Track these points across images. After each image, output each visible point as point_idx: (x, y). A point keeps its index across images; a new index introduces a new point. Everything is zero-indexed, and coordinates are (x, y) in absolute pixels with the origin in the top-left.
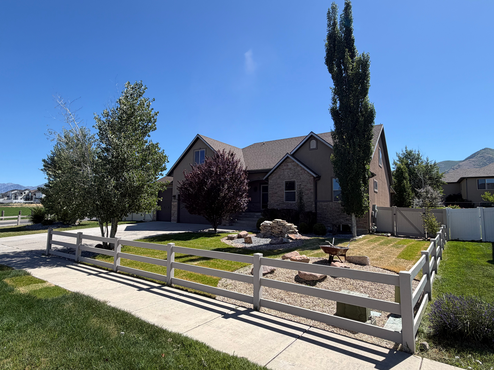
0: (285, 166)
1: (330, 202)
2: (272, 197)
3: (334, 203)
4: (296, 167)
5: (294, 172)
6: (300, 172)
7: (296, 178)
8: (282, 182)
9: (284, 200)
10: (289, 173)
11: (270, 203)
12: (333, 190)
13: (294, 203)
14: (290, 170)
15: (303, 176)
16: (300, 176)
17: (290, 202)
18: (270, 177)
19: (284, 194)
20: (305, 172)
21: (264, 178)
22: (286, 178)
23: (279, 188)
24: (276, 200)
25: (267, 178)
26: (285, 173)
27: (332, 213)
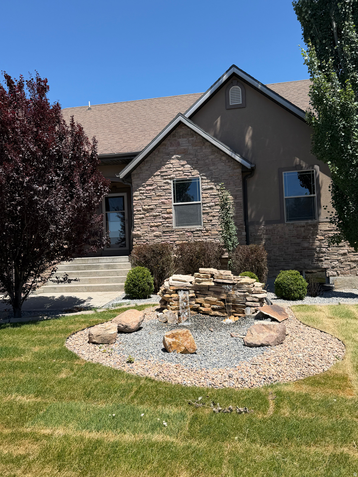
0: (171, 145)
1: (279, 225)
2: (143, 218)
3: (288, 224)
4: (199, 148)
5: (196, 159)
6: (210, 160)
7: (201, 172)
8: (165, 183)
9: (174, 224)
10: (183, 162)
11: (139, 233)
12: (285, 197)
13: (197, 231)
14: (185, 155)
15: (218, 168)
16: (211, 168)
17: (187, 227)
18: (135, 172)
19: (173, 210)
20: (221, 159)
21: (122, 175)
22: (177, 173)
23: (161, 196)
24: (152, 224)
25: (129, 176)
26: (172, 161)
27: (284, 247)
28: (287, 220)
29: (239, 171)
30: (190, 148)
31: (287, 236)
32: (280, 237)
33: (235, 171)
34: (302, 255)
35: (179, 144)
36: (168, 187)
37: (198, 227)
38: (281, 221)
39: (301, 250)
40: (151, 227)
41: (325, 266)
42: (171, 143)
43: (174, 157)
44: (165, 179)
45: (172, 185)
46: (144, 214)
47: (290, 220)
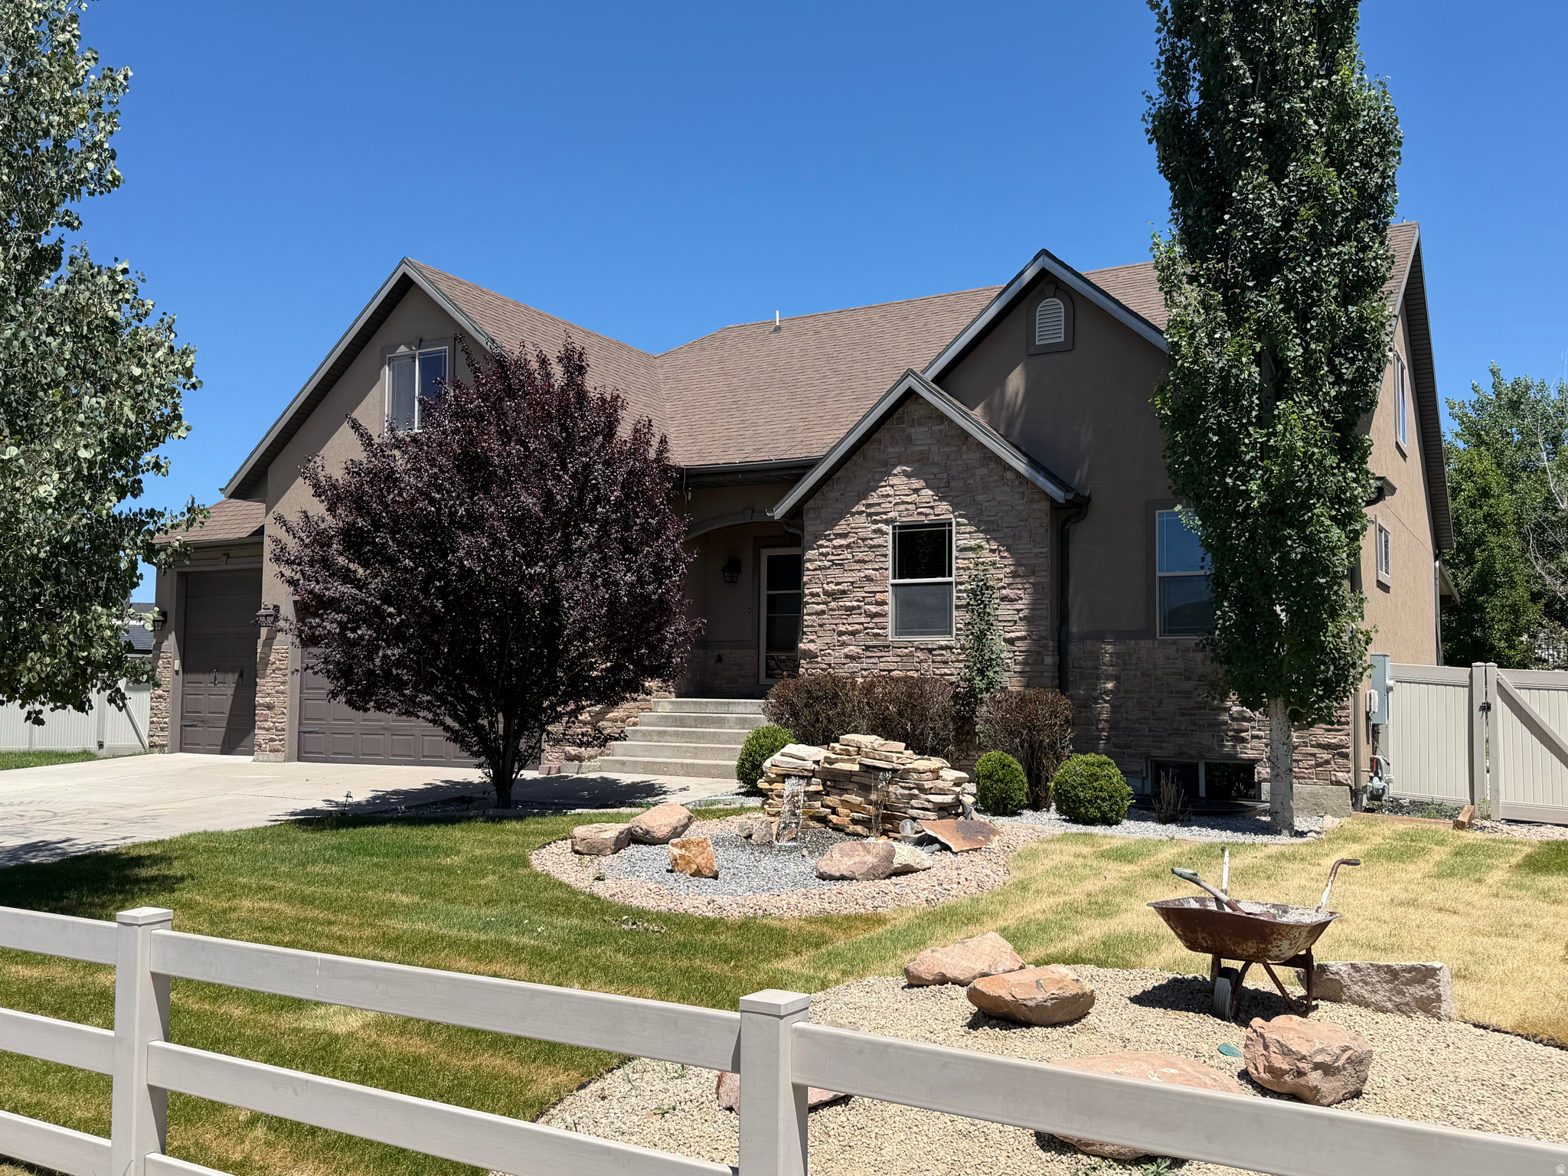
0: (893, 441)
2: (823, 612)
3: (1163, 642)
4: (954, 449)
5: (945, 476)
6: (978, 478)
7: (955, 507)
8: (875, 531)
9: (890, 631)
10: (917, 483)
11: (812, 647)
12: (1159, 574)
13: (942, 648)
14: (922, 467)
15: (994, 499)
16: (980, 498)
17: (918, 639)
18: (810, 504)
19: (889, 597)
20: (1003, 477)
21: (779, 512)
22: (902, 507)
23: (864, 562)
24: (842, 628)
25: (796, 512)
26: (893, 481)
27: (1152, 698)
28: (1164, 632)
29: (1045, 506)
30: (934, 448)
31: (1159, 673)
32: (1143, 674)
33: (1035, 506)
34: (1195, 724)
35: (909, 441)
36: (880, 541)
37: (943, 641)
38: (1147, 634)
39: (1193, 708)
40: (841, 634)
41: (1251, 754)
42: (892, 438)
43: (898, 469)
44: (876, 522)
45: (890, 538)
46: (826, 603)
47: (1171, 632)
